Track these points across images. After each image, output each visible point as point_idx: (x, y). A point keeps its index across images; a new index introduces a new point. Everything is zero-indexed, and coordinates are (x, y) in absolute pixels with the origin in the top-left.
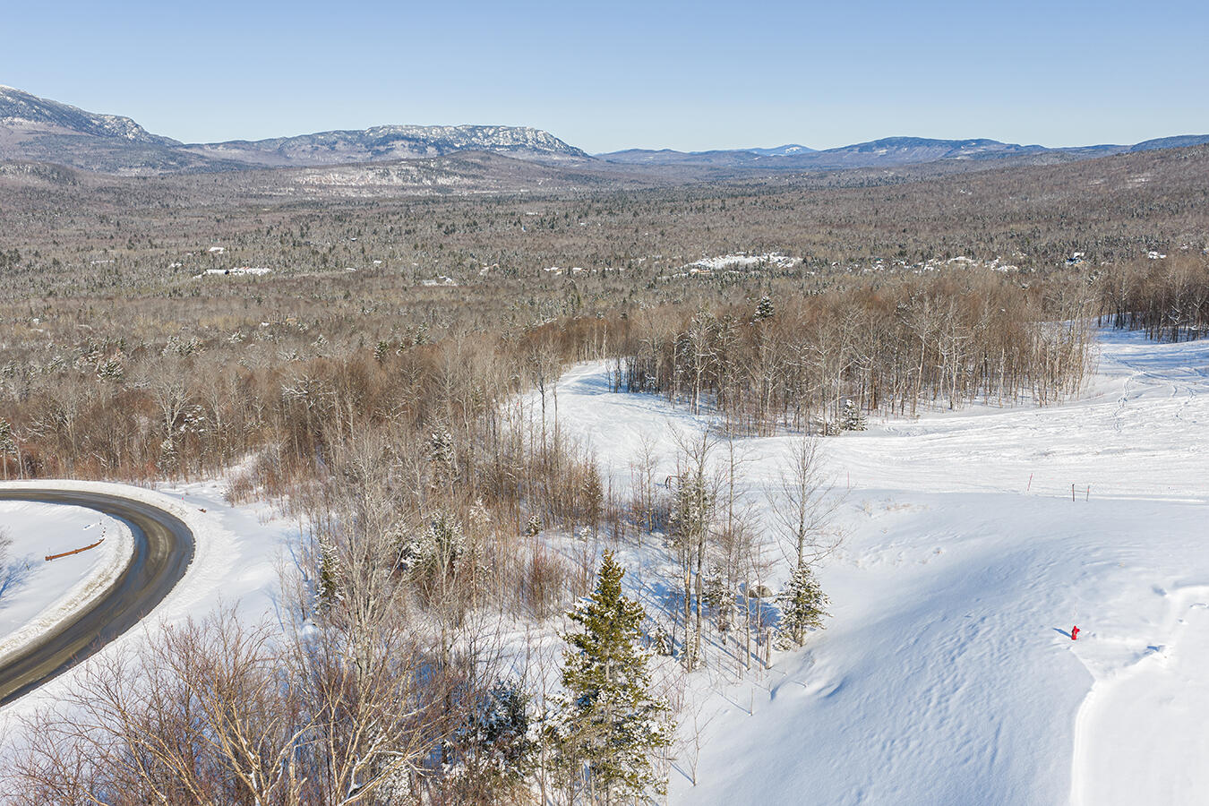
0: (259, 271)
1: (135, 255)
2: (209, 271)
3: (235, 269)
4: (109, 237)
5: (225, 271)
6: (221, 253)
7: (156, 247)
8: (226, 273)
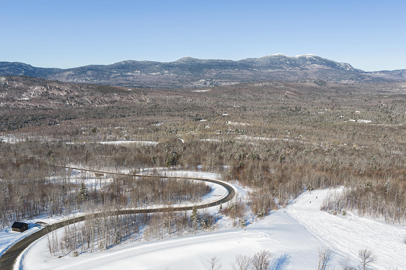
0: (367, 122)
1: (331, 111)
2: (350, 120)
3: (359, 120)
4: (328, 104)
5: (355, 120)
6: (359, 113)
7: (340, 109)
8: (356, 121)
